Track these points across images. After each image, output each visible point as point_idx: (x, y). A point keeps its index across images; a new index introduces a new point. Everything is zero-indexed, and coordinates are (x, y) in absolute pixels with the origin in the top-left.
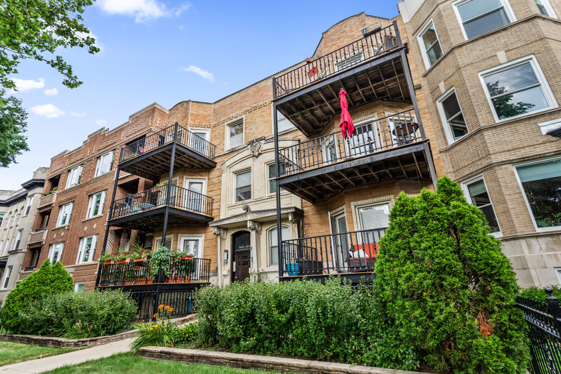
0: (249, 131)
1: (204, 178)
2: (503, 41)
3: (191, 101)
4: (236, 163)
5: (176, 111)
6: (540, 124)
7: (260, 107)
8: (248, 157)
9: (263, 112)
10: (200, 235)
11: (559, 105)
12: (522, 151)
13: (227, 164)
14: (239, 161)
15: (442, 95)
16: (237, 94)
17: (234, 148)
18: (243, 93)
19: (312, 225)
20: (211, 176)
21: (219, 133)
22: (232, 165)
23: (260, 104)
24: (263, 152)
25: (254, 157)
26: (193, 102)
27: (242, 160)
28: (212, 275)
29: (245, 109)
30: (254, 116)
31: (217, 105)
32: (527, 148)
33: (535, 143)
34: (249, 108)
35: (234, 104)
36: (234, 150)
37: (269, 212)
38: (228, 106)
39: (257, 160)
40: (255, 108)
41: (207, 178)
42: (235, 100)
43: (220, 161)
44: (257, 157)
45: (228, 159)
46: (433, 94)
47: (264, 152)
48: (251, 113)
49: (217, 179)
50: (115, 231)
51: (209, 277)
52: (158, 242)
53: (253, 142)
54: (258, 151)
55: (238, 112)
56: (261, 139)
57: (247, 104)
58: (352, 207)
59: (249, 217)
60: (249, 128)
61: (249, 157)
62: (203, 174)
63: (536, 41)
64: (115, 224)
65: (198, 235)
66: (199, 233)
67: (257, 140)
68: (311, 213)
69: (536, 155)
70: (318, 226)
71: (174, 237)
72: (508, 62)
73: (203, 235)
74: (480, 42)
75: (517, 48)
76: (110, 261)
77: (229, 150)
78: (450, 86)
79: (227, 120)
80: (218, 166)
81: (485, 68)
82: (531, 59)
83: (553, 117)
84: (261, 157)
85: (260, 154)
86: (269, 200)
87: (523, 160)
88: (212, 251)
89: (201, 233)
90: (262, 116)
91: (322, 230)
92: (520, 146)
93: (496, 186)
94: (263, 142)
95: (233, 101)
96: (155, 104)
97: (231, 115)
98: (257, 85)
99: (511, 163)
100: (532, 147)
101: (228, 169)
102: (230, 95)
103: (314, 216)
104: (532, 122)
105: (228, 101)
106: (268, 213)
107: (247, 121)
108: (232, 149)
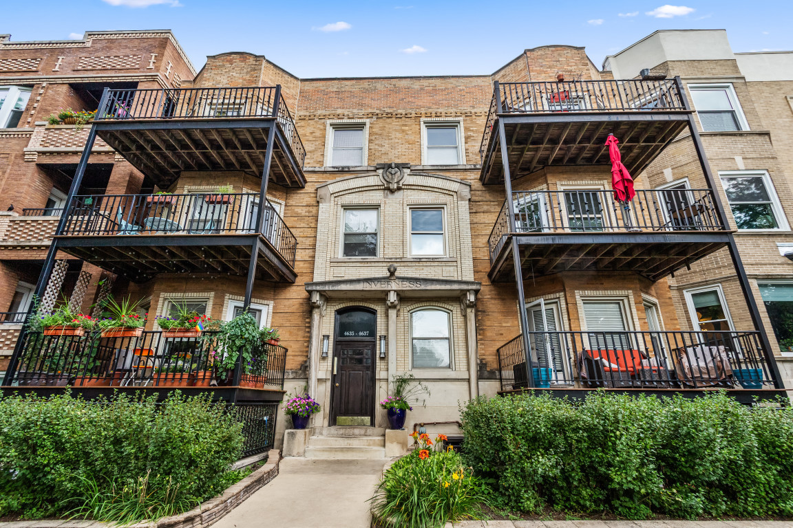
0: (377, 147)
1: (278, 201)
2: (740, 146)
3: (265, 58)
4: (350, 191)
5: (228, 65)
6: (778, 244)
7: (399, 116)
8: (375, 188)
9: (406, 125)
10: (266, 302)
11: (791, 228)
12: (764, 268)
13: (332, 188)
14: (357, 190)
15: (667, 183)
16: (354, 82)
17: (348, 167)
18: (366, 84)
19: (490, 314)
20: (291, 202)
21: (311, 133)
22: (341, 194)
23: (400, 111)
24: (405, 187)
25: (386, 191)
26: (268, 62)
27: (363, 189)
28: (291, 376)
29: (370, 110)
30: (387, 126)
31: (308, 86)
32: (768, 266)
33: (775, 262)
34: (378, 112)
35: (346, 94)
36: (346, 169)
37: (434, 282)
38: (334, 95)
39: (390, 196)
40: (390, 116)
41: (283, 203)
42: (347, 89)
43: (314, 180)
44: (392, 191)
45: (334, 181)
46: (652, 179)
47: (408, 187)
48: (381, 120)
49: (305, 209)
50: (68, 261)
51: (283, 380)
52: (166, 303)
53: (390, 166)
54: (398, 182)
55: (355, 111)
56: (405, 166)
57: (374, 104)
58: (577, 297)
59: (394, 286)
60: (377, 142)
61: (377, 188)
62: (277, 194)
63: (769, 158)
64: (69, 245)
65: (261, 301)
66: (263, 299)
67: (398, 166)
68: (489, 297)
69: (778, 275)
70: (499, 316)
71: (215, 297)
72: (746, 170)
73: (271, 303)
74: (718, 138)
75: (753, 158)
76: (74, 328)
77: (337, 168)
78: (681, 176)
79: (331, 117)
80: (309, 188)
81: (724, 168)
82: (763, 174)
83: (788, 239)
84: (398, 194)
85: (399, 189)
86: (413, 264)
87: (768, 277)
88: (291, 333)
89: (267, 299)
90: (403, 131)
91: (507, 322)
92: (763, 262)
93: (740, 301)
94: (407, 171)
95: (343, 89)
96: (169, 32)
97: (339, 111)
98: (393, 81)
99: (756, 278)
100: (772, 266)
101: (332, 198)
102: (339, 79)
103: (493, 302)
104: (771, 239)
105: (334, 86)
106: (432, 284)
107: (374, 130)
108: (343, 168)
